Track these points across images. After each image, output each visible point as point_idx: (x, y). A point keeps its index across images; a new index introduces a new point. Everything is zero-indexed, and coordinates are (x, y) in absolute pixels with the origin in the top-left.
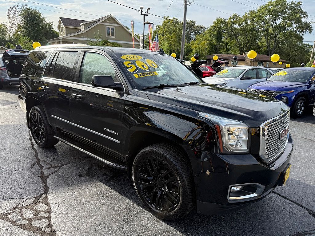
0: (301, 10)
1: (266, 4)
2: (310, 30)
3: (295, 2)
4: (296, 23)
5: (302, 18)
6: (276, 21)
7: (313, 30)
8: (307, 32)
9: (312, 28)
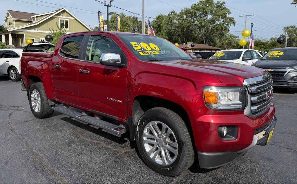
0: (225, 8)
1: (198, 3)
2: (234, 24)
3: (220, 2)
4: (223, 18)
5: (227, 14)
6: (207, 17)
7: (236, 23)
8: (232, 25)
9: (235, 22)
